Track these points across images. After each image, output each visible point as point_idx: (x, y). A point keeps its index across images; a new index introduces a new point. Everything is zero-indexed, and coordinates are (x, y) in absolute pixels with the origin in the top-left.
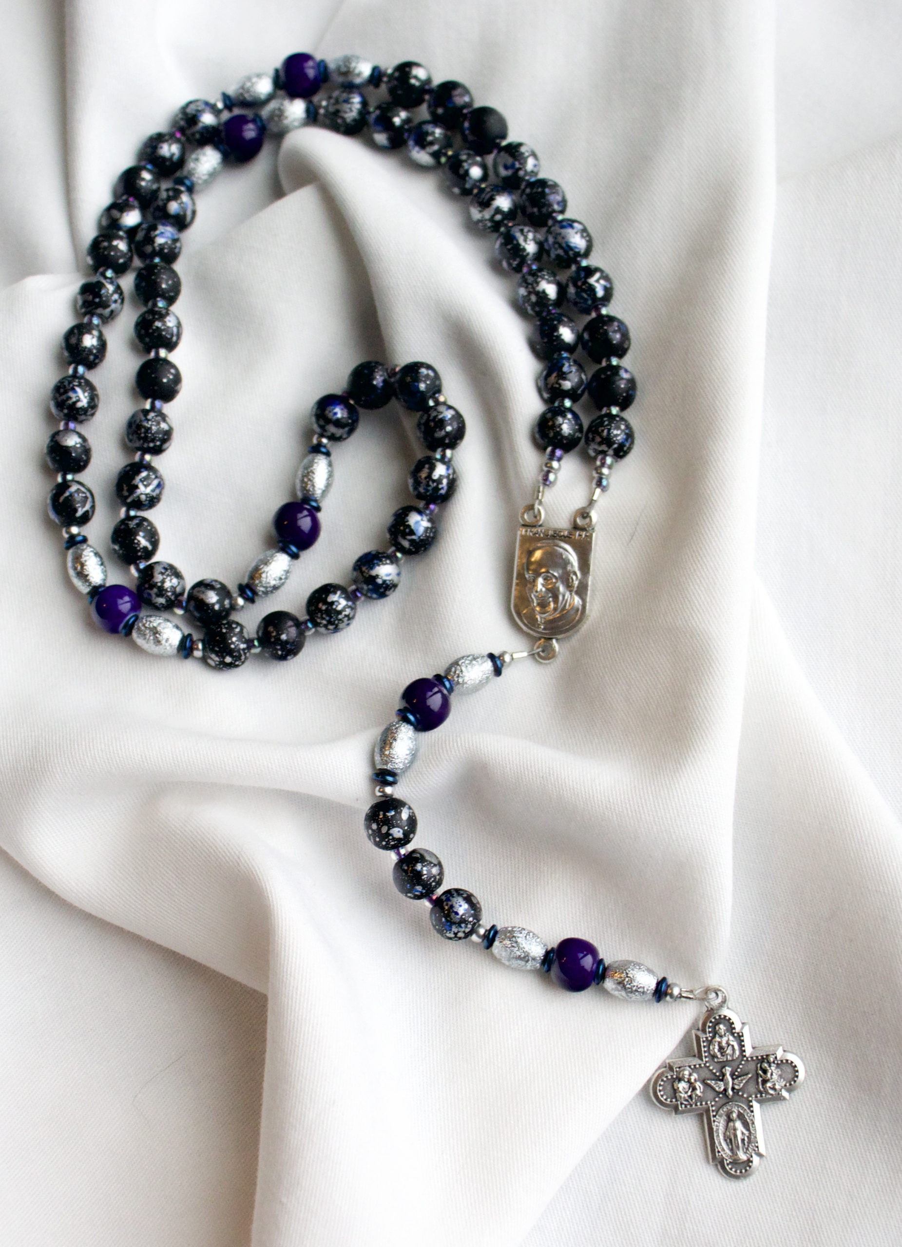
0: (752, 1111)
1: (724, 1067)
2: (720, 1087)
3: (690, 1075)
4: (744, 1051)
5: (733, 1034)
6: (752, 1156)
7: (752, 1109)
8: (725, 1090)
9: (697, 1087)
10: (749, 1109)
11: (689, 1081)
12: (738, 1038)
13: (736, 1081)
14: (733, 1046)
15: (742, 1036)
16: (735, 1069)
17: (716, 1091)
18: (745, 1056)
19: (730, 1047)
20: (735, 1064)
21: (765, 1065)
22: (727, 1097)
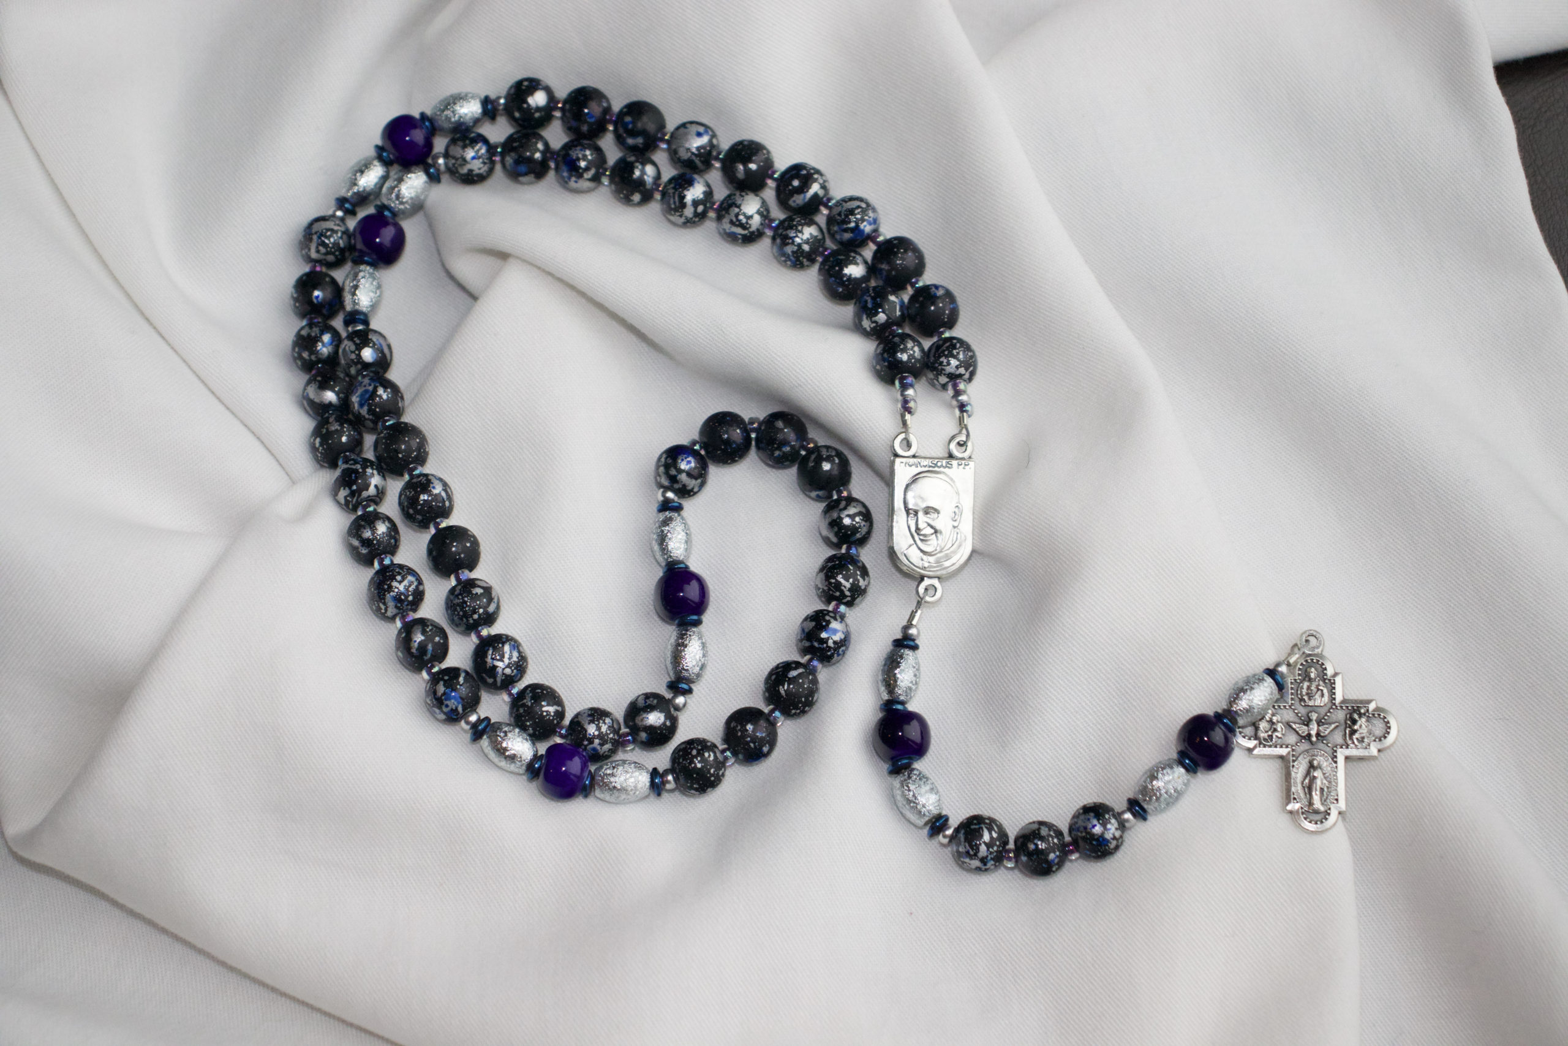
0: (1336, 762)
1: (1311, 712)
2: (1303, 730)
3: (1273, 715)
4: (1334, 699)
5: (1324, 680)
6: (1330, 809)
7: (1335, 759)
8: (1309, 735)
9: (1279, 729)
10: (1333, 759)
11: (1271, 722)
12: (1329, 686)
13: (1320, 728)
14: (1322, 690)
15: (1334, 683)
16: (1322, 716)
17: (1301, 736)
18: (1334, 704)
19: (1319, 692)
20: (1323, 711)
21: (1356, 716)
22: (1311, 742)
